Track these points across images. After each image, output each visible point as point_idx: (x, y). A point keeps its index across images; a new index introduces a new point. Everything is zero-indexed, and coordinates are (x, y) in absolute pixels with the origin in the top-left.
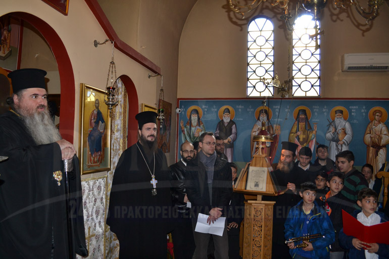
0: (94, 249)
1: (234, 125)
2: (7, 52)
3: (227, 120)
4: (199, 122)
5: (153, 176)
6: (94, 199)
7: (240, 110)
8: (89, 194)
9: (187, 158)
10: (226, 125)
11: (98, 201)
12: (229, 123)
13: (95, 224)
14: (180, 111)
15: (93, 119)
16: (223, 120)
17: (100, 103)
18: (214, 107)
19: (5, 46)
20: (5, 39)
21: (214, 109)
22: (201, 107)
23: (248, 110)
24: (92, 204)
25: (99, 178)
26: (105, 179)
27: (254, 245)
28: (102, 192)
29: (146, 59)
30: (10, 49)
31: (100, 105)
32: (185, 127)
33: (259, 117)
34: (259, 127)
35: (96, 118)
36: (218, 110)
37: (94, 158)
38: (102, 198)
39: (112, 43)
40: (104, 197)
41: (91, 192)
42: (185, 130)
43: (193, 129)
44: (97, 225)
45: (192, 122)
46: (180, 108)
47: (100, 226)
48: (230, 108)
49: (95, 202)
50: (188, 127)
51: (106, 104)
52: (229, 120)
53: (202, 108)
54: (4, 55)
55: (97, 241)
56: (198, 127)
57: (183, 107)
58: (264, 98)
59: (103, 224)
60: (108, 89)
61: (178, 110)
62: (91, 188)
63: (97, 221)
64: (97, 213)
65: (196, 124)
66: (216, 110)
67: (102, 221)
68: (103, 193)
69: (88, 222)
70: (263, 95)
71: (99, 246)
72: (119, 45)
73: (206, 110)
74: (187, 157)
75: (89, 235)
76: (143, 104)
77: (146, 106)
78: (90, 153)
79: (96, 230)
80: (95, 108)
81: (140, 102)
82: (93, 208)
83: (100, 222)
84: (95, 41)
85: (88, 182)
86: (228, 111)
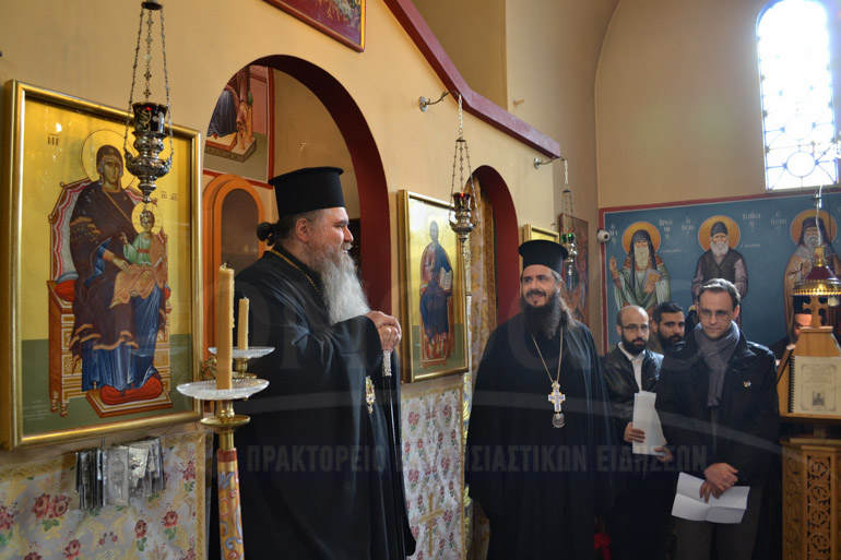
0: (442, 542)
1: (740, 261)
2: (248, 145)
3: (720, 249)
4: (654, 260)
5: (556, 385)
6: (437, 434)
7: (752, 224)
8: (428, 424)
9: (636, 343)
10: (719, 261)
11: (447, 438)
12: (726, 256)
13: (442, 488)
14: (606, 237)
15: (427, 263)
16: (710, 251)
17: (440, 228)
18: (688, 221)
19: (244, 134)
20: (244, 121)
21: (687, 228)
22: (656, 223)
23: (773, 222)
24: (434, 445)
25: (445, 390)
26: (458, 391)
27: (812, 547)
28: (453, 420)
29: (527, 128)
30: (254, 139)
31: (440, 234)
32: (621, 271)
33: (802, 238)
34: (804, 260)
35: (433, 261)
36: (697, 228)
37: (435, 346)
38: (454, 432)
39: (457, 99)
40: (457, 430)
41: (431, 419)
42: (622, 278)
43: (640, 275)
44: (447, 489)
45: (638, 259)
46: (607, 230)
47: (452, 493)
48: (728, 222)
49: (440, 440)
50: (629, 271)
51: (453, 229)
52: (725, 250)
53: (657, 227)
54: (242, 152)
55: (448, 525)
56: (650, 271)
57: (613, 227)
58: (814, 190)
59: (457, 488)
60: (457, 197)
61: (602, 234)
62: (431, 410)
63: (445, 482)
64: (446, 464)
65: (645, 263)
66: (691, 228)
67: (455, 481)
68: (456, 421)
69: (428, 484)
70: (808, 183)
71: (452, 534)
72: (469, 102)
73: (668, 229)
74: (634, 341)
75: (431, 510)
76: (527, 226)
77: (534, 230)
78: (425, 336)
79: (445, 502)
80: (431, 241)
81: (521, 222)
82: (437, 453)
83: (451, 483)
84: (421, 99)
85: (426, 400)
86: (721, 228)
